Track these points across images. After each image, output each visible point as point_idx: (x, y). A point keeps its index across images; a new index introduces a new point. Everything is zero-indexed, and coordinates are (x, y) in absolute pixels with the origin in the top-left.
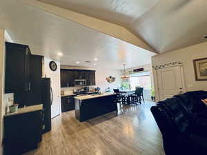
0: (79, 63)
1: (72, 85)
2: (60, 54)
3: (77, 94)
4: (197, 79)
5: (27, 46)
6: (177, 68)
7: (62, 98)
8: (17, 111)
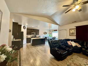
0: (33, 26)
1: (30, 34)
2: (27, 24)
3: (32, 37)
4: (70, 35)
5: (18, 23)
6: (65, 31)
7: (27, 38)
8: (15, 40)
